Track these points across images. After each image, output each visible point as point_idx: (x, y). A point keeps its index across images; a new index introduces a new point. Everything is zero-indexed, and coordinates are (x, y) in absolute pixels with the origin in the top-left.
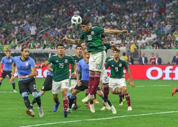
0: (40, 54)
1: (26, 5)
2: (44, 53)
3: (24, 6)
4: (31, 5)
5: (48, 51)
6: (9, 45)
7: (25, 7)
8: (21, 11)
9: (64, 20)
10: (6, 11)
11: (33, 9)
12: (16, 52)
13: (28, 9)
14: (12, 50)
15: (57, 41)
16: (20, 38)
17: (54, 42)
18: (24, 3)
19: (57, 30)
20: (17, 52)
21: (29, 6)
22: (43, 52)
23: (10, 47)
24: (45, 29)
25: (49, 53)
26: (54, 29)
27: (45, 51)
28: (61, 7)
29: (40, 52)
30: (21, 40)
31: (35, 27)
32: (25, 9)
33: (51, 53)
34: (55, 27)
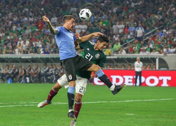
0: (146, 59)
1: (130, 4)
2: (151, 58)
3: (127, 5)
4: (136, 4)
5: (155, 56)
6: (111, 49)
7: (129, 6)
8: (124, 11)
9: (173, 20)
10: (108, 10)
11: (138, 8)
12: (118, 57)
13: (133, 8)
14: (115, 54)
15: (165, 44)
16: (124, 41)
17: (163, 46)
18: (128, 2)
19: (165, 32)
20: (120, 57)
21: (133, 5)
22: (149, 57)
23: (112, 52)
24: (151, 31)
25: (157, 58)
26: (162, 31)
27: (152, 56)
28: (170, 6)
29: (146, 57)
30: (125, 44)
31: (143, 29)
32: (128, 8)
33: (158, 58)
34: (163, 28)
